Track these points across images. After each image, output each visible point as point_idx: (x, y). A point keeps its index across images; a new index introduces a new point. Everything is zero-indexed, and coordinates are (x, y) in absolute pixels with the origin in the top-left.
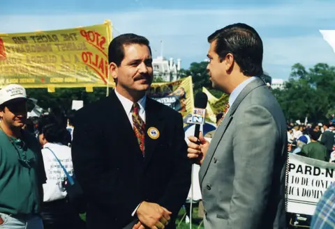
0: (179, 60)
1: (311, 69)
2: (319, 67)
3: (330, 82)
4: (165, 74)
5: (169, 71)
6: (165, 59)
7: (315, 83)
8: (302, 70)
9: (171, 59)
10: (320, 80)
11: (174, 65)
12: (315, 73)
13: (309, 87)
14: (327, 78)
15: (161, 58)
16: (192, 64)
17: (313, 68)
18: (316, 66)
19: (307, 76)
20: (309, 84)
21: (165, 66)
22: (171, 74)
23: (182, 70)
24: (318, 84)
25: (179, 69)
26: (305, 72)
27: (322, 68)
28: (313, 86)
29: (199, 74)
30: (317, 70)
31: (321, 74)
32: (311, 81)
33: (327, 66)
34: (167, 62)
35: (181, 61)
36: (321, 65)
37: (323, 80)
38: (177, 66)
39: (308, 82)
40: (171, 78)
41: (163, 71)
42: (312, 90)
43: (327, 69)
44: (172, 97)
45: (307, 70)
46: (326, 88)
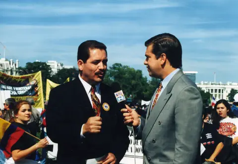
0: (17, 60)
1: (110, 68)
2: (115, 66)
3: (124, 76)
4: (7, 71)
5: (10, 69)
6: (6, 60)
7: (113, 77)
9: (11, 60)
10: (116, 74)
11: (14, 65)
12: (113, 70)
13: (109, 79)
14: (121, 73)
15: (4, 59)
16: (27, 64)
17: (112, 67)
20: (109, 77)
21: (7, 64)
22: (11, 71)
23: (20, 68)
24: (115, 77)
25: (17, 67)
27: (117, 67)
28: (112, 79)
29: (33, 71)
30: (114, 68)
31: (117, 71)
32: (111, 76)
33: (121, 65)
34: (8, 62)
35: (18, 62)
36: (117, 64)
37: (119, 75)
38: (15, 65)
40: (12, 73)
41: (6, 68)
42: (111, 81)
43: (121, 67)
44: (29, 86)
46: (121, 80)
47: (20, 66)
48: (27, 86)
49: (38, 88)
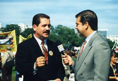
1: (56, 27)
2: (59, 26)
3: (64, 32)
7: (57, 33)
8: (52, 28)
12: (57, 29)
13: (55, 34)
14: (62, 31)
16: (6, 25)
17: (57, 27)
18: (58, 26)
19: (54, 30)
20: (55, 33)
24: (59, 33)
26: (53, 28)
27: (60, 27)
28: (57, 34)
30: (58, 28)
31: (60, 29)
32: (56, 32)
36: (60, 25)
39: (55, 32)
43: (62, 27)
44: (8, 39)
45: (54, 28)
47: (2, 27)
48: (7, 39)
49: (13, 40)
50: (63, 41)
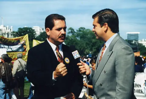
1: (77, 30)
2: (81, 29)
3: (86, 36)
4: (5, 34)
5: (7, 33)
6: (4, 26)
7: (79, 37)
8: (73, 31)
9: (8, 27)
10: (81, 35)
12: (79, 32)
14: (85, 34)
15: (3, 26)
16: (19, 29)
17: (78, 30)
18: (80, 29)
19: (75, 34)
20: (76, 37)
21: (5, 29)
22: (8, 34)
23: (13, 32)
24: (81, 38)
25: (12, 31)
26: (74, 32)
27: (82, 30)
28: (78, 39)
29: (23, 34)
30: (80, 31)
31: (82, 33)
32: (78, 36)
33: (84, 29)
34: (5, 28)
35: (13, 27)
36: (82, 28)
37: (83, 35)
38: (11, 30)
39: (76, 36)
40: (8, 36)
41: (4, 32)
42: (78, 40)
43: (84, 30)
45: (75, 31)
46: (85, 39)
47: (14, 31)
48: (19, 45)
49: (26, 46)
50: (86, 46)
